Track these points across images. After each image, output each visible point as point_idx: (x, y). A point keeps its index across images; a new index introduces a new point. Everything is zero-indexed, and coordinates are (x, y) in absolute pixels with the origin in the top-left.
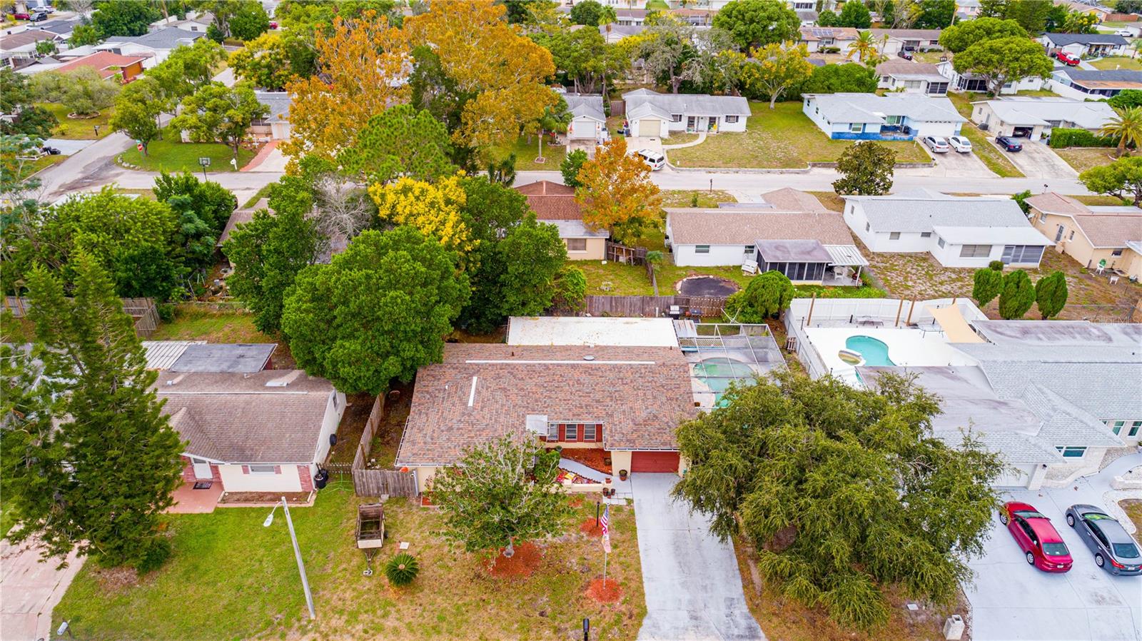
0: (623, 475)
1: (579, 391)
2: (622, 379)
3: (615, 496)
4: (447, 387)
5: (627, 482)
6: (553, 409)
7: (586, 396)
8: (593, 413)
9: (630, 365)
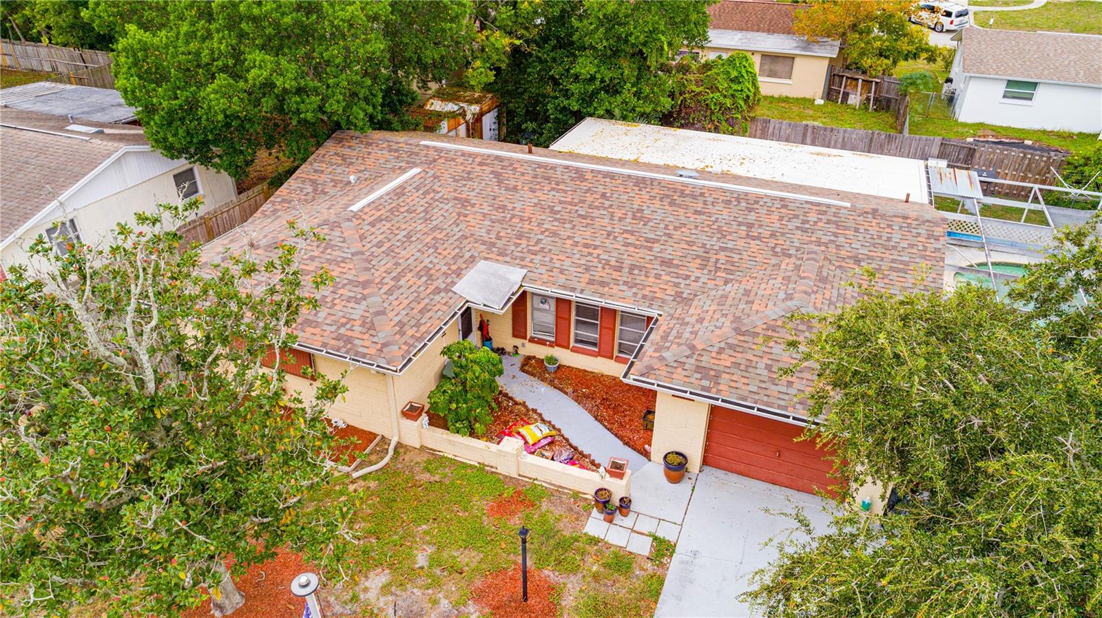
0: (676, 467)
1: (632, 233)
2: (750, 226)
3: (628, 521)
4: (352, 178)
5: (684, 487)
6: (547, 259)
7: (642, 246)
8: (644, 287)
9: (782, 199)
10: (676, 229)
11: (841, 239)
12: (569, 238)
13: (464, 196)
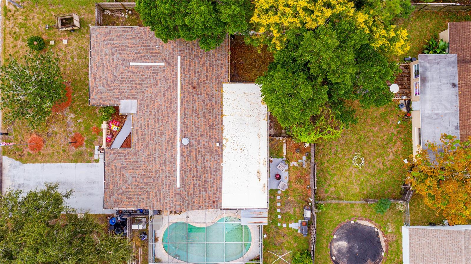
1: (155, 134)
2: (165, 163)
4: (157, 46)
6: (141, 116)
7: (151, 138)
8: (138, 143)
9: (176, 170)
10: (159, 145)
11: (165, 186)
12: (150, 119)
13: (158, 83)
